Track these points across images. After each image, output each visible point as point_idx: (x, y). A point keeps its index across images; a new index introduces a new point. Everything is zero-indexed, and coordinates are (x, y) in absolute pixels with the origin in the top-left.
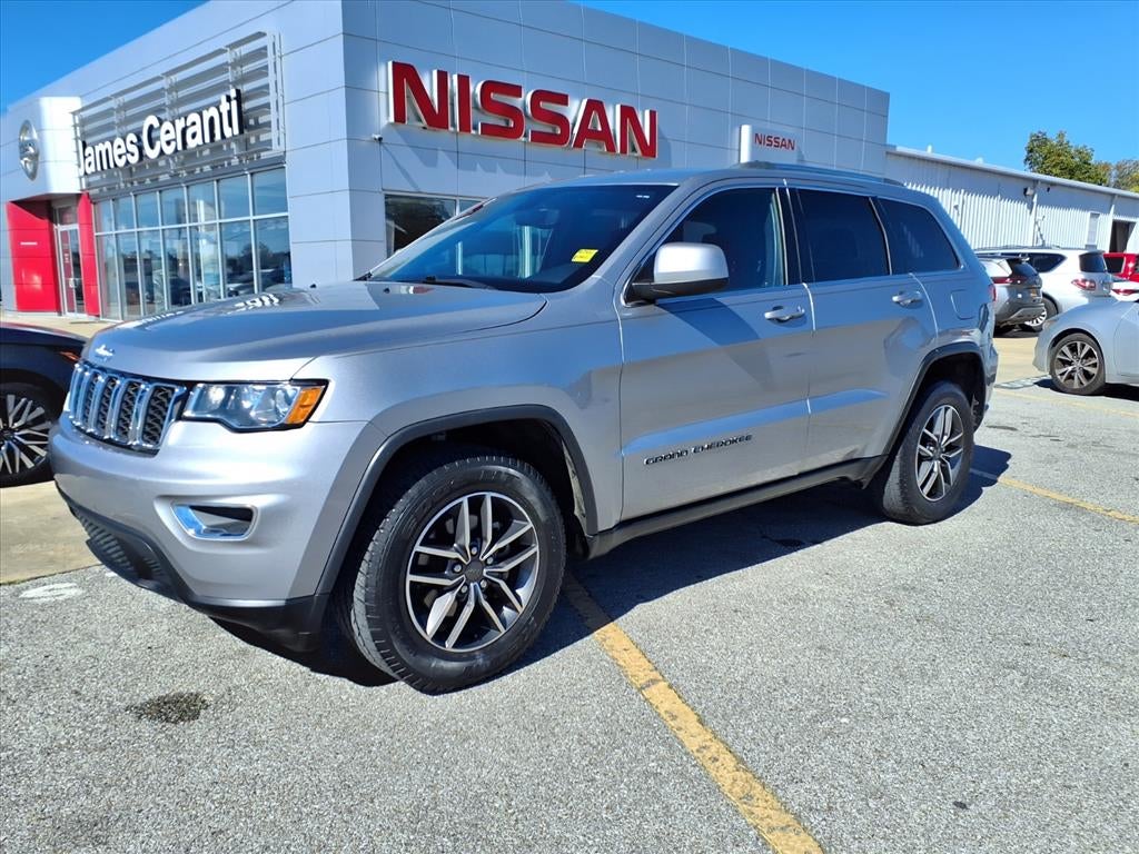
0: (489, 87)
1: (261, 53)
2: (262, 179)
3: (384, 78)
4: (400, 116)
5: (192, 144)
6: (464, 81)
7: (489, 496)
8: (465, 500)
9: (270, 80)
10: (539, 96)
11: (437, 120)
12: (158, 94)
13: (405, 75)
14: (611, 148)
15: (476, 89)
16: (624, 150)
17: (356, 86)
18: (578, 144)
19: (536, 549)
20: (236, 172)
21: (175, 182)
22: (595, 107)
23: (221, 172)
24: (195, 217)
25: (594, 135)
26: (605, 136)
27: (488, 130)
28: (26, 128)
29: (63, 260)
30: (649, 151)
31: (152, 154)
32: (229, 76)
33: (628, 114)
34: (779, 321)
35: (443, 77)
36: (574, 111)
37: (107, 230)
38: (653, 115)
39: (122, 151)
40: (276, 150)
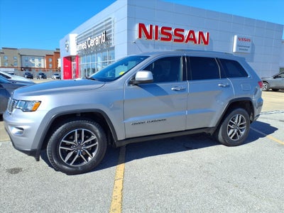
0: (163, 28)
1: (110, 23)
2: (110, 52)
3: (137, 27)
4: (140, 36)
5: (97, 44)
6: (157, 27)
7: (83, 130)
8: (76, 130)
9: (112, 29)
10: (176, 30)
11: (149, 37)
12: (91, 33)
13: (142, 26)
14: (196, 42)
15: (160, 29)
16: (199, 43)
17: (130, 30)
18: (187, 42)
19: (97, 143)
20: (105, 50)
21: (94, 53)
22: (192, 32)
23: (102, 51)
24: (97, 61)
25: (191, 39)
26: (194, 39)
27: (163, 39)
28: (66, 41)
29: (73, 70)
30: (206, 43)
31: (89, 46)
32: (104, 28)
33: (201, 34)
34: (176, 90)
35: (151, 26)
36: (186, 34)
37: (81, 63)
38: (208, 34)
39: (83, 46)
40: (113, 45)
